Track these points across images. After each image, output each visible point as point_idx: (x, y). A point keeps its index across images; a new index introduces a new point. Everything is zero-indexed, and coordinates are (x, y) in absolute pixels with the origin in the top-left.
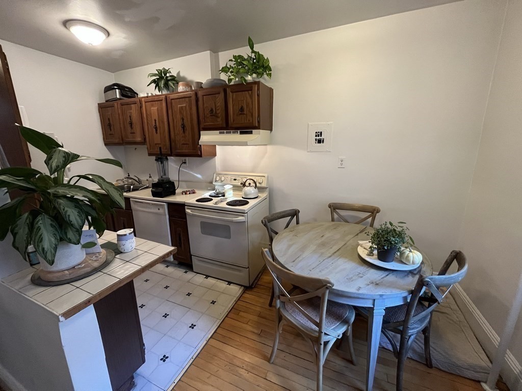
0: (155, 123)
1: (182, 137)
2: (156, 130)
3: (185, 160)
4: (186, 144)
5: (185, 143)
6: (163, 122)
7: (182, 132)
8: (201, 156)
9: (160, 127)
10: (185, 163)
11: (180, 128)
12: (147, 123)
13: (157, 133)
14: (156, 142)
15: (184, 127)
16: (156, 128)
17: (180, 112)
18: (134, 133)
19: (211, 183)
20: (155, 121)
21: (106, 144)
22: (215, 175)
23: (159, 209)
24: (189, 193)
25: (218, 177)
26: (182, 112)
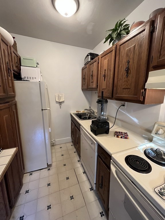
0: (105, 72)
1: (124, 81)
2: (105, 78)
3: (124, 103)
4: (127, 89)
5: (127, 87)
6: (110, 70)
7: (125, 76)
8: (143, 102)
9: (107, 76)
10: (124, 105)
11: (125, 72)
12: (100, 73)
13: (105, 80)
14: (103, 88)
15: (128, 70)
16: (105, 76)
17: (127, 55)
18: (93, 82)
19: (150, 131)
20: (105, 70)
21: (82, 90)
22: (156, 126)
23: (92, 144)
24: (121, 137)
25: (161, 130)
26: (129, 55)
